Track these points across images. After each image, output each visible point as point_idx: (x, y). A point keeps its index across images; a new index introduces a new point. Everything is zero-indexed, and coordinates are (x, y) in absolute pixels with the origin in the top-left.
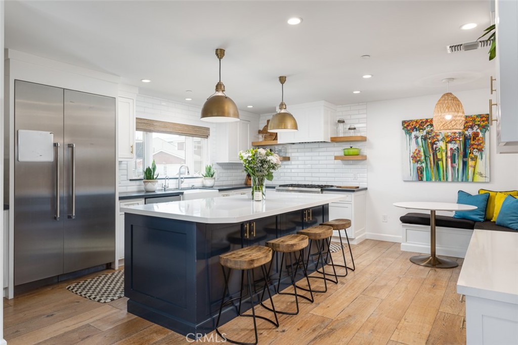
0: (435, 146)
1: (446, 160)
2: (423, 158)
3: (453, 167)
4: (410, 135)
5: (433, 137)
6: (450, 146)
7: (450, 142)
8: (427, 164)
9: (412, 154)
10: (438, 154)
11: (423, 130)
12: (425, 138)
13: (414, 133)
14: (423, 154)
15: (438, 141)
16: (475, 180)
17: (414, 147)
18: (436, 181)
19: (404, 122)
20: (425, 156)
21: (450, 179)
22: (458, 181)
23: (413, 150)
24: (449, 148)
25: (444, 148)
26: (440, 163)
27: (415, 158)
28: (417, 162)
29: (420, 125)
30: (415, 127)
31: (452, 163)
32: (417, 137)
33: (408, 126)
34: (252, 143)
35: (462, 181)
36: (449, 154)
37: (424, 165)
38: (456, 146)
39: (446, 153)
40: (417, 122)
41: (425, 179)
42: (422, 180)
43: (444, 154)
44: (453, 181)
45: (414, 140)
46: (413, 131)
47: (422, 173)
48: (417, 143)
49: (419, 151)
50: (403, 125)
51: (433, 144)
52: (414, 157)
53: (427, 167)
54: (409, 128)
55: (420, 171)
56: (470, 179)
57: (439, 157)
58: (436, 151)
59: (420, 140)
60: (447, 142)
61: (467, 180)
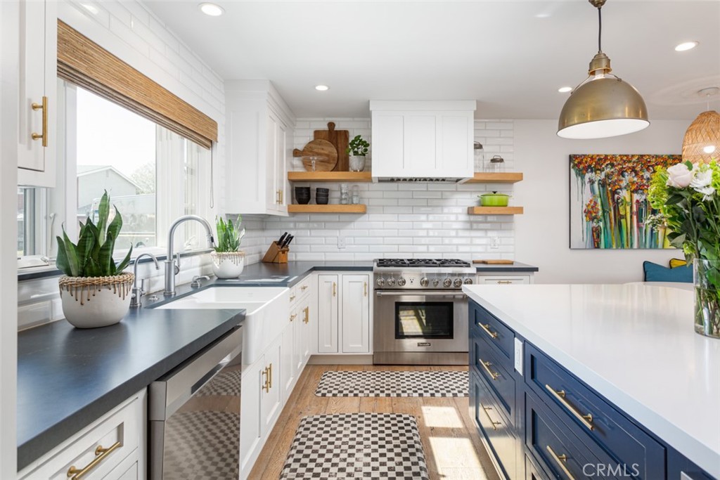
0: (616, 196)
1: (631, 217)
2: (600, 213)
3: (639, 228)
4: (583, 178)
5: (614, 183)
6: (636, 197)
7: (635, 191)
8: (605, 223)
9: (585, 207)
10: (621, 208)
11: (602, 170)
12: (603, 184)
13: (588, 176)
14: (600, 208)
15: (621, 189)
16: (666, 247)
17: (588, 197)
18: (617, 248)
19: (572, 158)
20: (604, 212)
21: (635, 245)
22: (645, 248)
23: (586, 201)
24: (634, 201)
25: (628, 199)
26: (623, 221)
27: (590, 214)
28: (592, 219)
29: (597, 163)
30: (589, 166)
31: (638, 222)
32: (592, 182)
33: (580, 163)
34: (289, 174)
35: (651, 248)
36: (635, 209)
37: (601, 224)
38: (644, 197)
39: (631, 208)
40: (592, 158)
41: (602, 245)
42: (598, 247)
43: (628, 208)
44: (639, 248)
45: (588, 186)
46: (587, 171)
47: (598, 236)
48: (592, 190)
49: (595, 203)
50: (570, 161)
51: (614, 192)
52: (588, 213)
53: (605, 227)
54: (581, 166)
55: (596, 234)
56: (660, 245)
57: (622, 213)
58: (618, 203)
59: (596, 185)
60: (632, 192)
61: (656, 247)
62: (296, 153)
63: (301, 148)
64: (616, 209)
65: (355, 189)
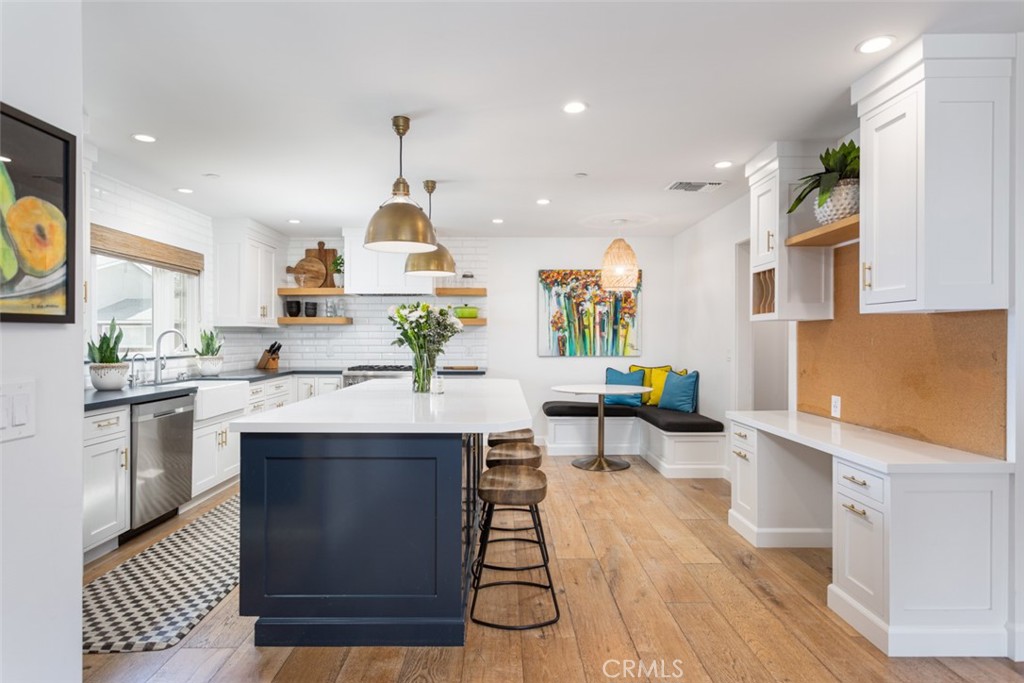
0: (580, 308)
1: (594, 327)
2: (566, 323)
3: (602, 337)
4: (550, 291)
5: (579, 296)
6: (599, 308)
7: (599, 303)
8: (570, 333)
9: (551, 318)
10: (585, 319)
11: (567, 284)
12: (568, 297)
13: (555, 289)
14: (565, 318)
15: (585, 301)
16: (626, 354)
17: (554, 308)
18: (581, 356)
19: (541, 273)
20: (569, 322)
21: (598, 353)
22: (607, 356)
23: (553, 313)
24: (597, 312)
25: (592, 311)
26: (587, 331)
27: (556, 324)
28: (558, 329)
29: (563, 278)
30: (556, 280)
31: (601, 331)
32: (558, 295)
33: (547, 277)
34: (279, 290)
35: (612, 355)
36: (598, 320)
37: (567, 334)
38: (606, 309)
39: (594, 318)
40: (558, 273)
41: (567, 353)
42: (563, 355)
43: (592, 319)
44: (601, 356)
45: (554, 298)
46: (553, 284)
47: (564, 345)
48: (559, 303)
49: (561, 314)
50: (540, 275)
51: (579, 305)
52: (554, 323)
53: (570, 337)
54: (548, 281)
55: (562, 342)
56: (621, 353)
57: (586, 323)
58: (582, 314)
59: (562, 298)
60: (595, 304)
61: (617, 355)
62: (289, 270)
63: (293, 265)
64: (580, 319)
65: (341, 303)
